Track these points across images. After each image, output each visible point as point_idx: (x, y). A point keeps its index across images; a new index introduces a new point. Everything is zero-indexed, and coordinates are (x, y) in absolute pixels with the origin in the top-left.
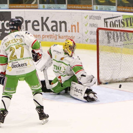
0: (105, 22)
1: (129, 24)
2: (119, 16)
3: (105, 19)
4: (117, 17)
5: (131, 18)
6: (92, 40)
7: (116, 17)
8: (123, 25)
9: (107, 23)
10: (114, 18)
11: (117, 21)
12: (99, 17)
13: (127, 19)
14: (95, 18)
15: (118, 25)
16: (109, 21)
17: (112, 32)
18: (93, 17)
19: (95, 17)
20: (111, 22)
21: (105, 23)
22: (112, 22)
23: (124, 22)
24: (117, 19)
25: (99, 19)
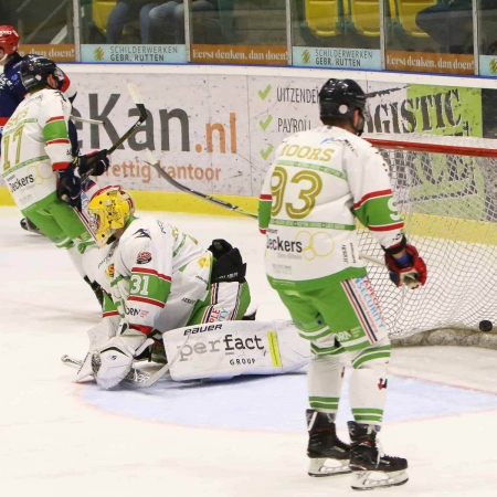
1: (433, 121)
2: (393, 90)
4: (387, 92)
5: (439, 95)
7: (381, 93)
8: (408, 125)
10: (374, 95)
11: (385, 107)
12: (315, 93)
13: (423, 99)
14: (299, 99)
15: (391, 125)
18: (290, 92)
19: (299, 92)
23: (414, 111)
24: (387, 99)
25: (315, 99)
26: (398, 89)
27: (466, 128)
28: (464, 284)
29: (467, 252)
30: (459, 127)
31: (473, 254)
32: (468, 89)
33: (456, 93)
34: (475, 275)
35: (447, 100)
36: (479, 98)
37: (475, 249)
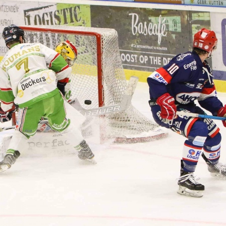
0: (25, 16)
1: (69, 20)
2: (50, 6)
3: (25, 11)
4: (47, 7)
5: (71, 8)
6: (3, 49)
7: (45, 7)
8: (57, 22)
9: (28, 17)
10: (41, 8)
11: (47, 14)
12: (15, 8)
13: (64, 10)
14: (8, 10)
15: (50, 22)
16: (32, 14)
17: (38, 33)
18: (4, 7)
19: (8, 7)
20: (36, 16)
21: (26, 19)
22: (38, 16)
23: (60, 15)
24: (47, 10)
25: (15, 10)
26: (52, 5)
27: (84, 23)
28: (80, 94)
29: (81, 79)
30: (80, 22)
31: (84, 80)
32: (84, 5)
33: (79, 7)
34: (85, 90)
35: (75, 10)
36: (89, 9)
37: (85, 78)
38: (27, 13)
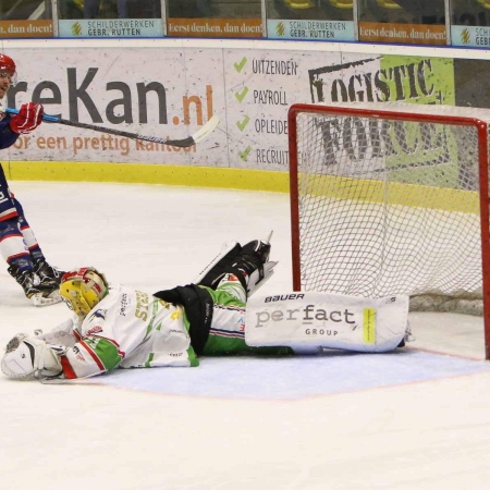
0: (311, 83)
1: (406, 91)
2: (367, 61)
3: (312, 73)
4: (360, 63)
5: (413, 65)
6: (265, 153)
7: (354, 64)
8: (381, 95)
9: (319, 85)
10: (347, 66)
11: (359, 78)
12: (290, 65)
13: (396, 69)
14: (274, 70)
15: (365, 95)
16: (327, 79)
17: (342, 119)
18: (266, 64)
19: (274, 64)
20: (335, 83)
21: (315, 88)
22: (341, 82)
23: (387, 81)
24: (361, 70)
25: (290, 70)
26: (371, 60)
27: (439, 98)
28: (441, 251)
29: (444, 219)
30: (432, 97)
32: (440, 59)
33: (429, 64)
34: (452, 242)
35: (420, 70)
36: (450, 68)
38: (315, 76)
